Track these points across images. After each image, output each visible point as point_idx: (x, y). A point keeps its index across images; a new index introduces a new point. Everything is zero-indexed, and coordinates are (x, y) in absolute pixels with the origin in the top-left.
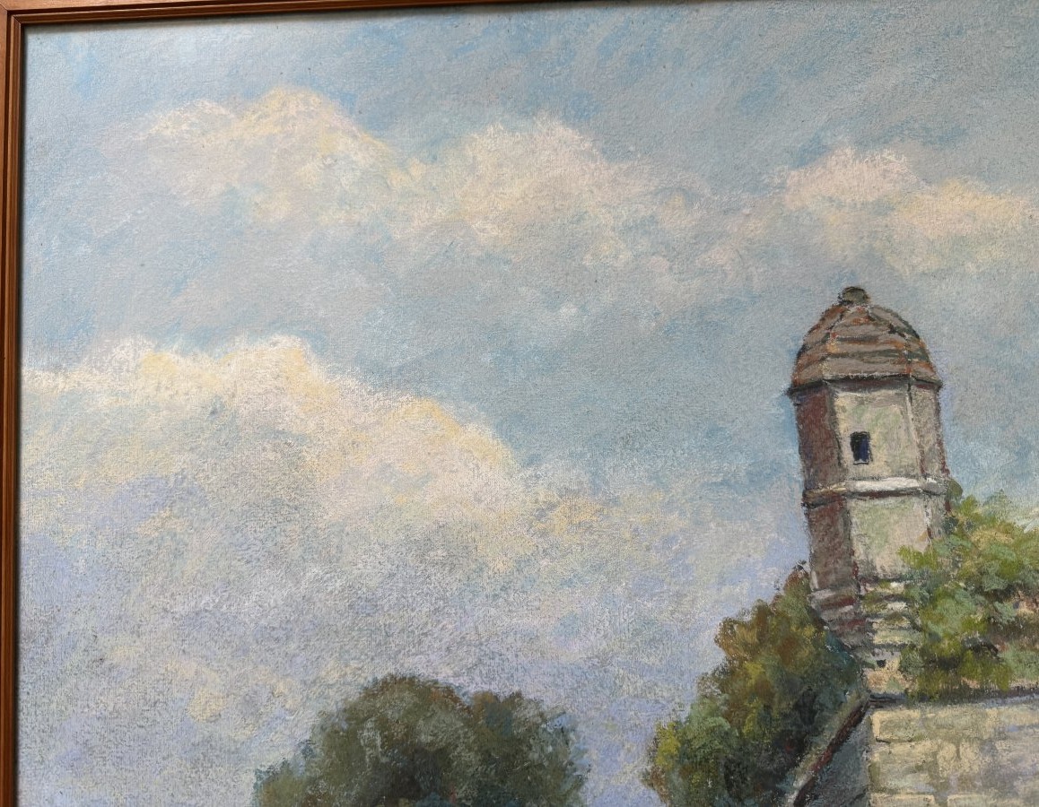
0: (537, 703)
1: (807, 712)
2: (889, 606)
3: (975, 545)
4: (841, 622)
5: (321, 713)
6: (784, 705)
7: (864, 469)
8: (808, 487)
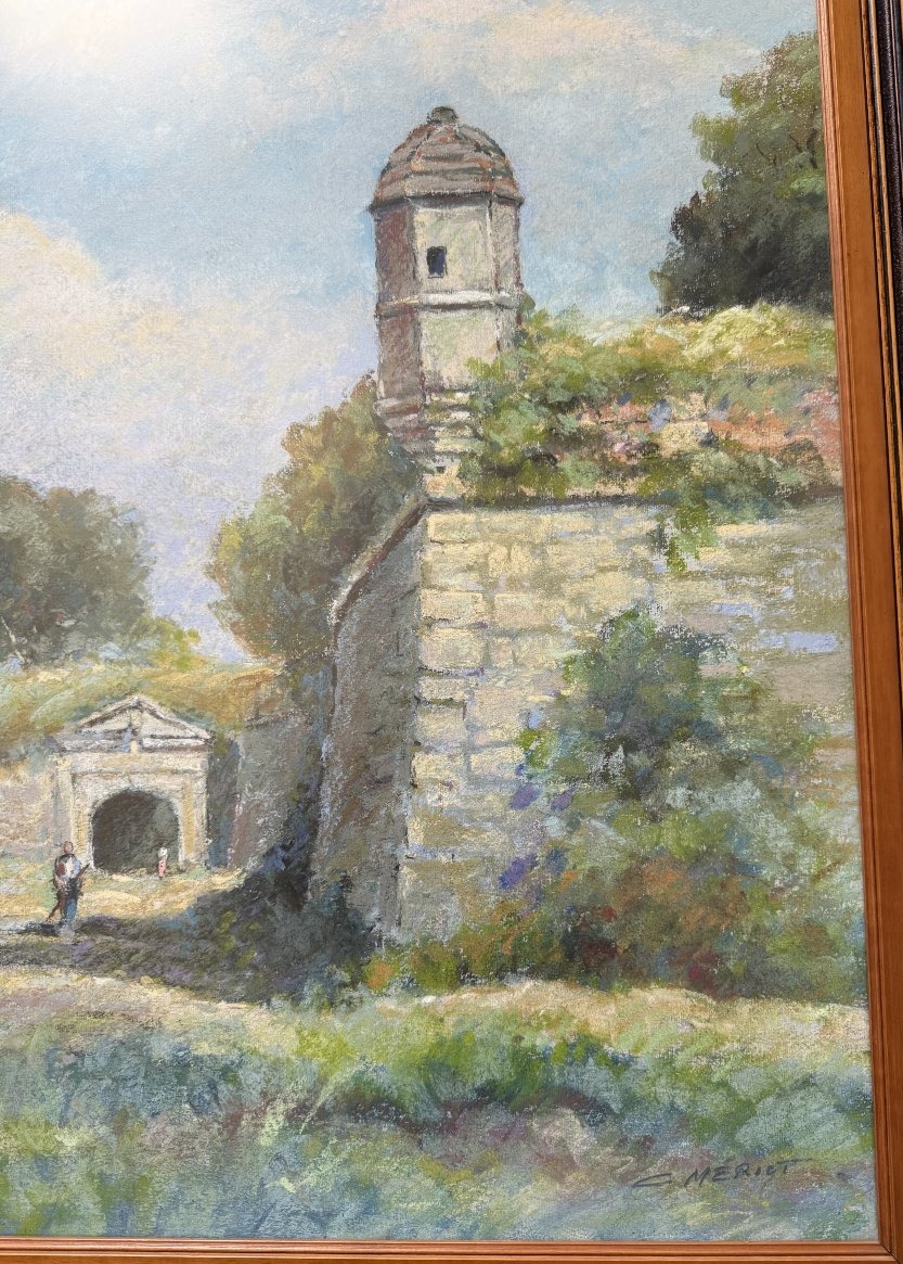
0: (109, 499)
1: (366, 514)
2: (453, 415)
3: (543, 358)
4: (405, 429)
7: (438, 282)
8: (382, 299)
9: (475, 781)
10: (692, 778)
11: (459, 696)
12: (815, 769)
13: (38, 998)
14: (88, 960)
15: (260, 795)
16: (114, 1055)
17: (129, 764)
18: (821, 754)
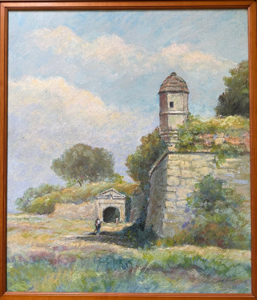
0: (106, 150)
1: (157, 154)
2: (174, 135)
3: (192, 124)
4: (164, 138)
5: (66, 150)
6: (152, 152)
7: (172, 109)
8: (161, 112)
9: (178, 207)
10: (220, 208)
11: (174, 190)
12: (243, 206)
13: (92, 247)
14: (102, 240)
15: (135, 208)
16: (107, 258)
17: (110, 202)
18: (244, 203)
